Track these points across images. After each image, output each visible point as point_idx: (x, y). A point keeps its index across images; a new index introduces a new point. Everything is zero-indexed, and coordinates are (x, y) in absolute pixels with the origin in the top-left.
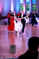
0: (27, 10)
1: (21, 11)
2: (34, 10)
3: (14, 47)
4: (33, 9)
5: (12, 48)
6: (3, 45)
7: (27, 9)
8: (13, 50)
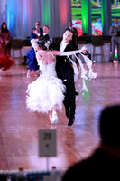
0: (95, 20)
1: (74, 22)
2: (114, 18)
3: (50, 138)
4: (113, 15)
5: (45, 139)
6: (17, 130)
7: (93, 15)
8: (47, 145)
